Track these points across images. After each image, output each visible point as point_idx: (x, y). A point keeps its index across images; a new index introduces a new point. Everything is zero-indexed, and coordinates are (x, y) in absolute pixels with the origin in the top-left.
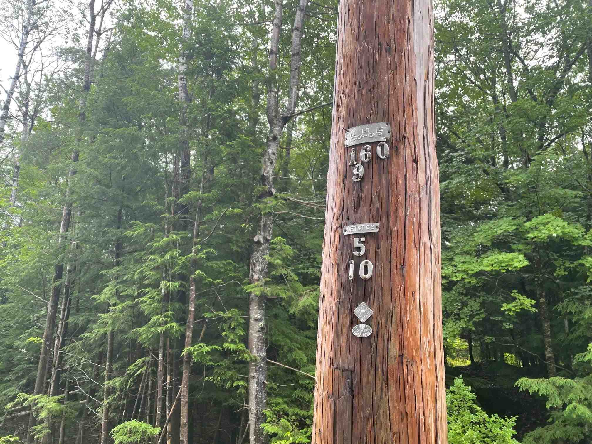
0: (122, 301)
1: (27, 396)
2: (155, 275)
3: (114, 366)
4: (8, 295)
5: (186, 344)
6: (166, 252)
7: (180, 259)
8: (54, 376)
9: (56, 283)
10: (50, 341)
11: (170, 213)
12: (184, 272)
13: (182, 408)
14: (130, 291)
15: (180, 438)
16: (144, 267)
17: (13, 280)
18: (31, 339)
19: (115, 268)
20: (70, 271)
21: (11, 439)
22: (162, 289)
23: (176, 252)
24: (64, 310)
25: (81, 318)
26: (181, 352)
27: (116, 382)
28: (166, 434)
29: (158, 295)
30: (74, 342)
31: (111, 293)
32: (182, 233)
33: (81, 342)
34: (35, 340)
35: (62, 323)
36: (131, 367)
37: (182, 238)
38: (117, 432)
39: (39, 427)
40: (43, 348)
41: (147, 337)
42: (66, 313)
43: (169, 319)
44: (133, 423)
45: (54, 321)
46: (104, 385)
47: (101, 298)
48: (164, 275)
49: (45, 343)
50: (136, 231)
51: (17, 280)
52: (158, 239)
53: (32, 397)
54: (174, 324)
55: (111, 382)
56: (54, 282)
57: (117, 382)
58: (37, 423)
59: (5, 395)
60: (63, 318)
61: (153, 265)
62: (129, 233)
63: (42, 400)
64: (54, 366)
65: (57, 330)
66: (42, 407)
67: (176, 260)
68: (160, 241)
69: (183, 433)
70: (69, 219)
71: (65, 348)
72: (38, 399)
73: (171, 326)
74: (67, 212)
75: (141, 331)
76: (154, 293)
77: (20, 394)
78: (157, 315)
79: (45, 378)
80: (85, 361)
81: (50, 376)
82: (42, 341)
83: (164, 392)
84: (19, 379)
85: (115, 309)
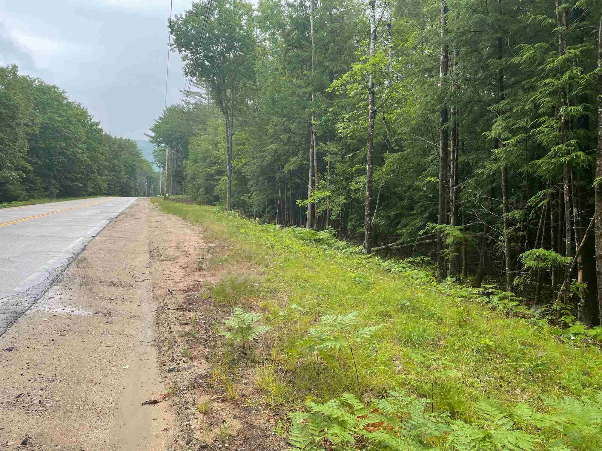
0: (514, 135)
1: (434, 225)
2: (551, 102)
3: (511, 200)
4: (403, 143)
5: (596, 174)
6: (562, 73)
7: (581, 78)
8: (453, 209)
9: (444, 126)
10: (445, 179)
11: (562, 25)
12: (589, 92)
13: (596, 240)
14: (522, 123)
15: (596, 269)
16: (537, 95)
17: (406, 130)
18: (429, 179)
19: (502, 102)
20: (454, 114)
21: (425, 258)
22: (560, 116)
23: (576, 71)
24: (454, 151)
25: (472, 157)
26: (592, 183)
27: (515, 214)
28: (576, 264)
29: (557, 123)
30: (467, 179)
31: (502, 128)
32: (582, 46)
33: (474, 179)
34: (432, 179)
35: (453, 164)
36: (532, 199)
37: (581, 52)
38: (526, 257)
39: (447, 250)
40: (440, 186)
41: (548, 168)
42: (456, 153)
43: (573, 148)
44: (541, 251)
45: (446, 162)
46: (503, 217)
47: (492, 134)
48: (562, 100)
49: (441, 181)
50: (524, 55)
51: (409, 129)
52: (551, 59)
53: (438, 226)
54: (580, 153)
55: (510, 214)
56: (442, 126)
57: (517, 214)
58: (444, 248)
59: (413, 225)
60: (454, 159)
61: (548, 90)
62: (516, 60)
63: (447, 228)
64: (452, 201)
65: (450, 169)
66: (448, 234)
67: (577, 80)
68: (553, 61)
69: (599, 264)
70: (447, 62)
71: (460, 185)
72: (444, 228)
73: (576, 155)
74: (444, 54)
75: (539, 163)
76: (551, 121)
77: (428, 223)
78: (557, 144)
79: (446, 211)
80: (481, 195)
81: (449, 210)
82: (438, 180)
83: (572, 224)
84: (422, 213)
85: (509, 143)
